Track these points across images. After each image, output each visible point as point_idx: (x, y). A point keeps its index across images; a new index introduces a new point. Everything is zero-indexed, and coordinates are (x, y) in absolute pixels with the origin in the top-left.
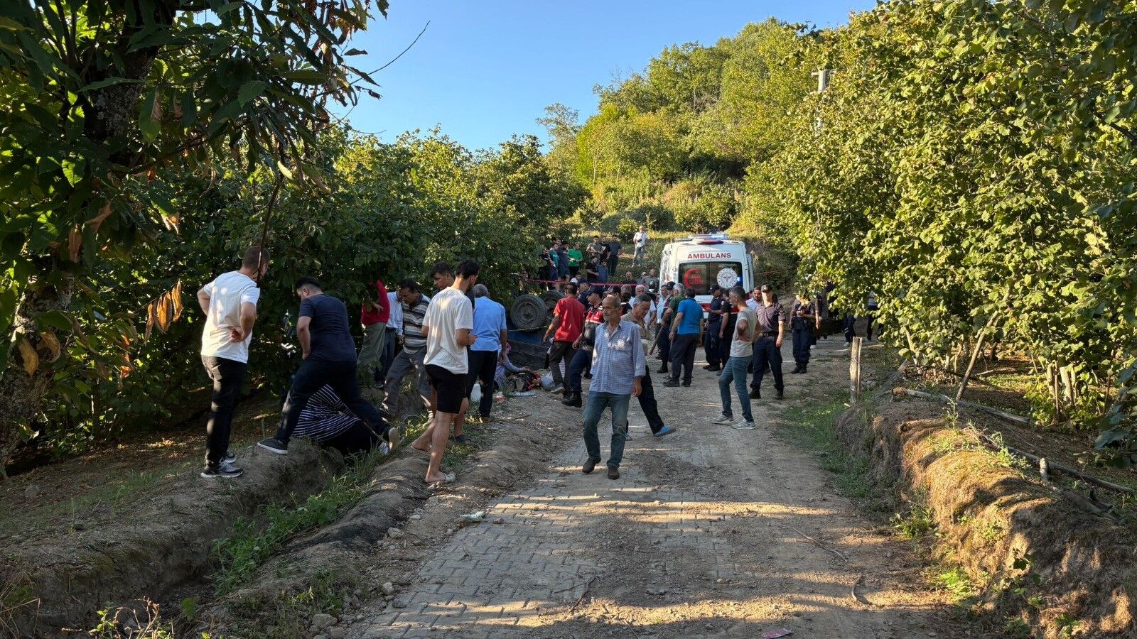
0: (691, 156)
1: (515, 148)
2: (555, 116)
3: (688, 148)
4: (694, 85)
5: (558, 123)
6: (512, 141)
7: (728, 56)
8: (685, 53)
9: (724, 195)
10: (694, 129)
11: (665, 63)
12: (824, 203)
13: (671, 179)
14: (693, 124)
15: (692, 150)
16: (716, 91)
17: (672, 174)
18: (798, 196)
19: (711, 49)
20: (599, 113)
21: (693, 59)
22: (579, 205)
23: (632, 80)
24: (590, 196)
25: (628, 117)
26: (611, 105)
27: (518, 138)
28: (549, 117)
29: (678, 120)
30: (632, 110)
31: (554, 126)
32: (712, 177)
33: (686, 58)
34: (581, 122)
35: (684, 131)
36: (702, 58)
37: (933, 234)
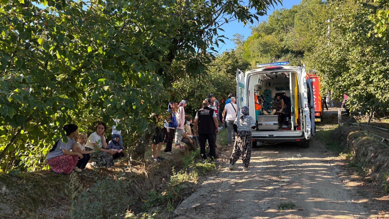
0: (285, 48)
1: (227, 54)
2: (236, 38)
3: (284, 46)
4: (284, 23)
5: (237, 40)
6: (226, 51)
7: (297, 12)
8: (281, 12)
9: (297, 62)
10: (285, 39)
11: (274, 17)
12: (327, 69)
13: (278, 57)
14: (285, 38)
15: (285, 46)
16: (292, 25)
17: (278, 55)
18: (319, 67)
19: (290, 10)
20: (252, 35)
21: (284, 14)
22: (247, 68)
23: (263, 23)
24: (250, 65)
25: (262, 37)
26: (256, 33)
27: (228, 50)
28: (234, 38)
29: (280, 36)
30: (263, 34)
31: (236, 41)
32: (293, 55)
33: (281, 14)
34: (245, 39)
35: (282, 40)
36: (287, 13)
37: (360, 77)
